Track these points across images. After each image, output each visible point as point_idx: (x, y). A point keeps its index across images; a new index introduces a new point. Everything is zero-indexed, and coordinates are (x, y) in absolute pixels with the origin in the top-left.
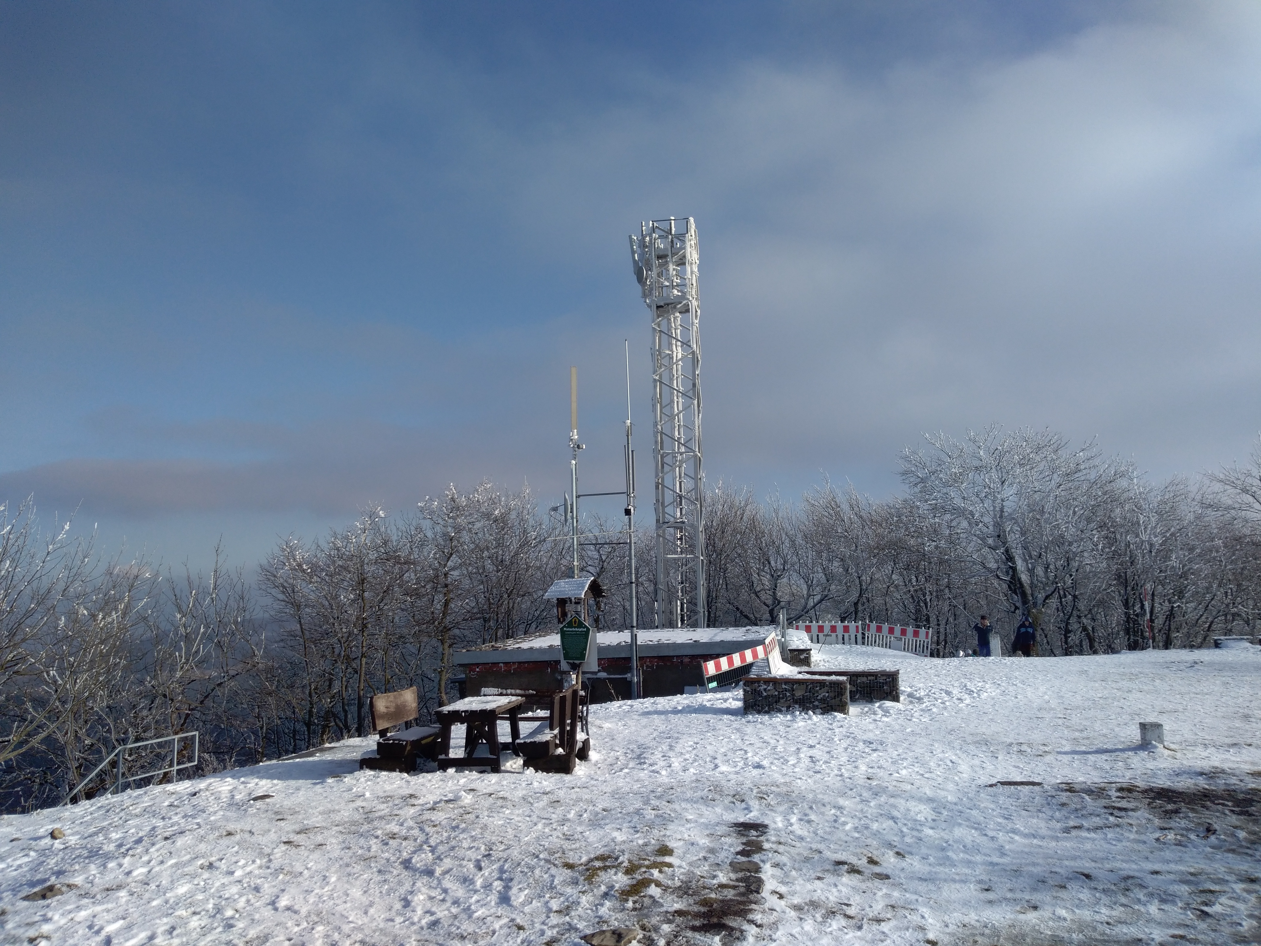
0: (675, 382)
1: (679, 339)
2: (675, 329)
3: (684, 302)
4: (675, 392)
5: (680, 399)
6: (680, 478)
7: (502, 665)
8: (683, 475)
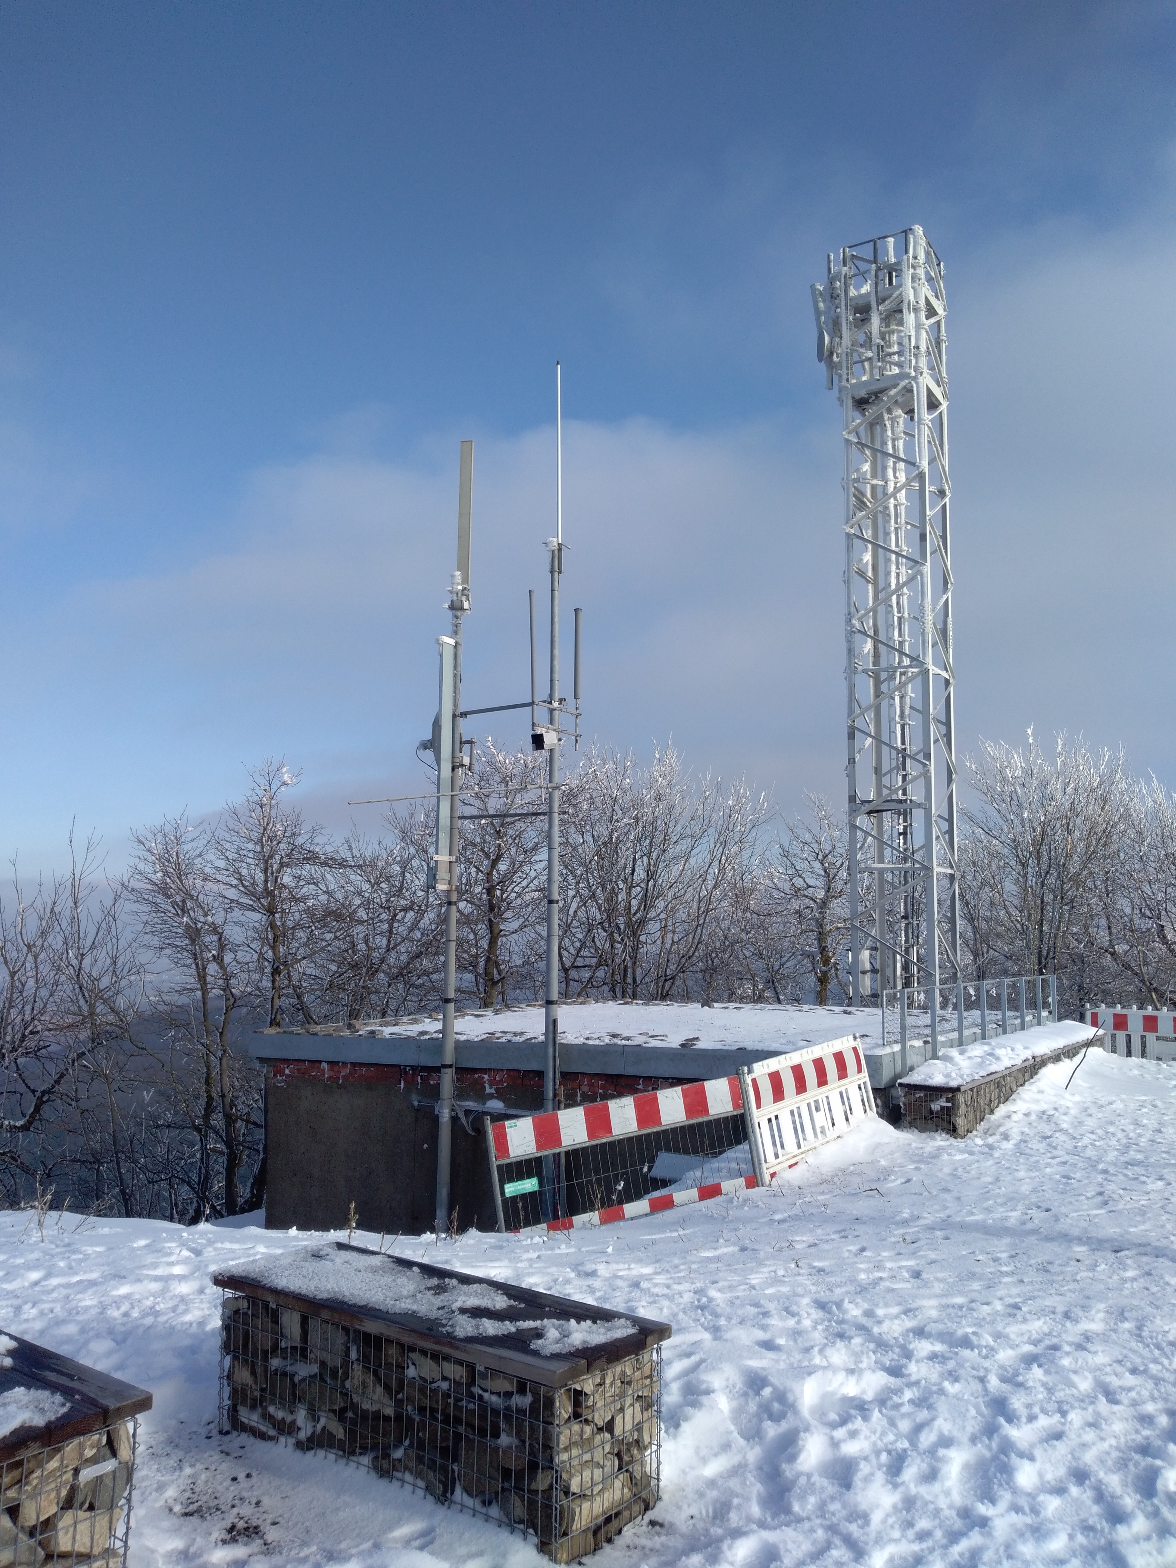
0: (893, 536)
1: (902, 455)
2: (893, 440)
3: (903, 383)
4: (893, 557)
5: (903, 570)
6: (902, 716)
7: (325, 1065)
8: (907, 712)
